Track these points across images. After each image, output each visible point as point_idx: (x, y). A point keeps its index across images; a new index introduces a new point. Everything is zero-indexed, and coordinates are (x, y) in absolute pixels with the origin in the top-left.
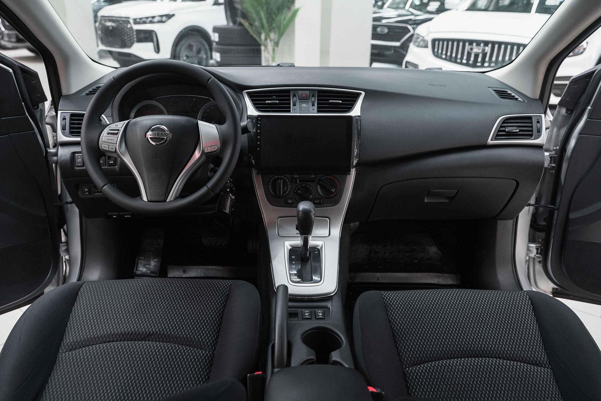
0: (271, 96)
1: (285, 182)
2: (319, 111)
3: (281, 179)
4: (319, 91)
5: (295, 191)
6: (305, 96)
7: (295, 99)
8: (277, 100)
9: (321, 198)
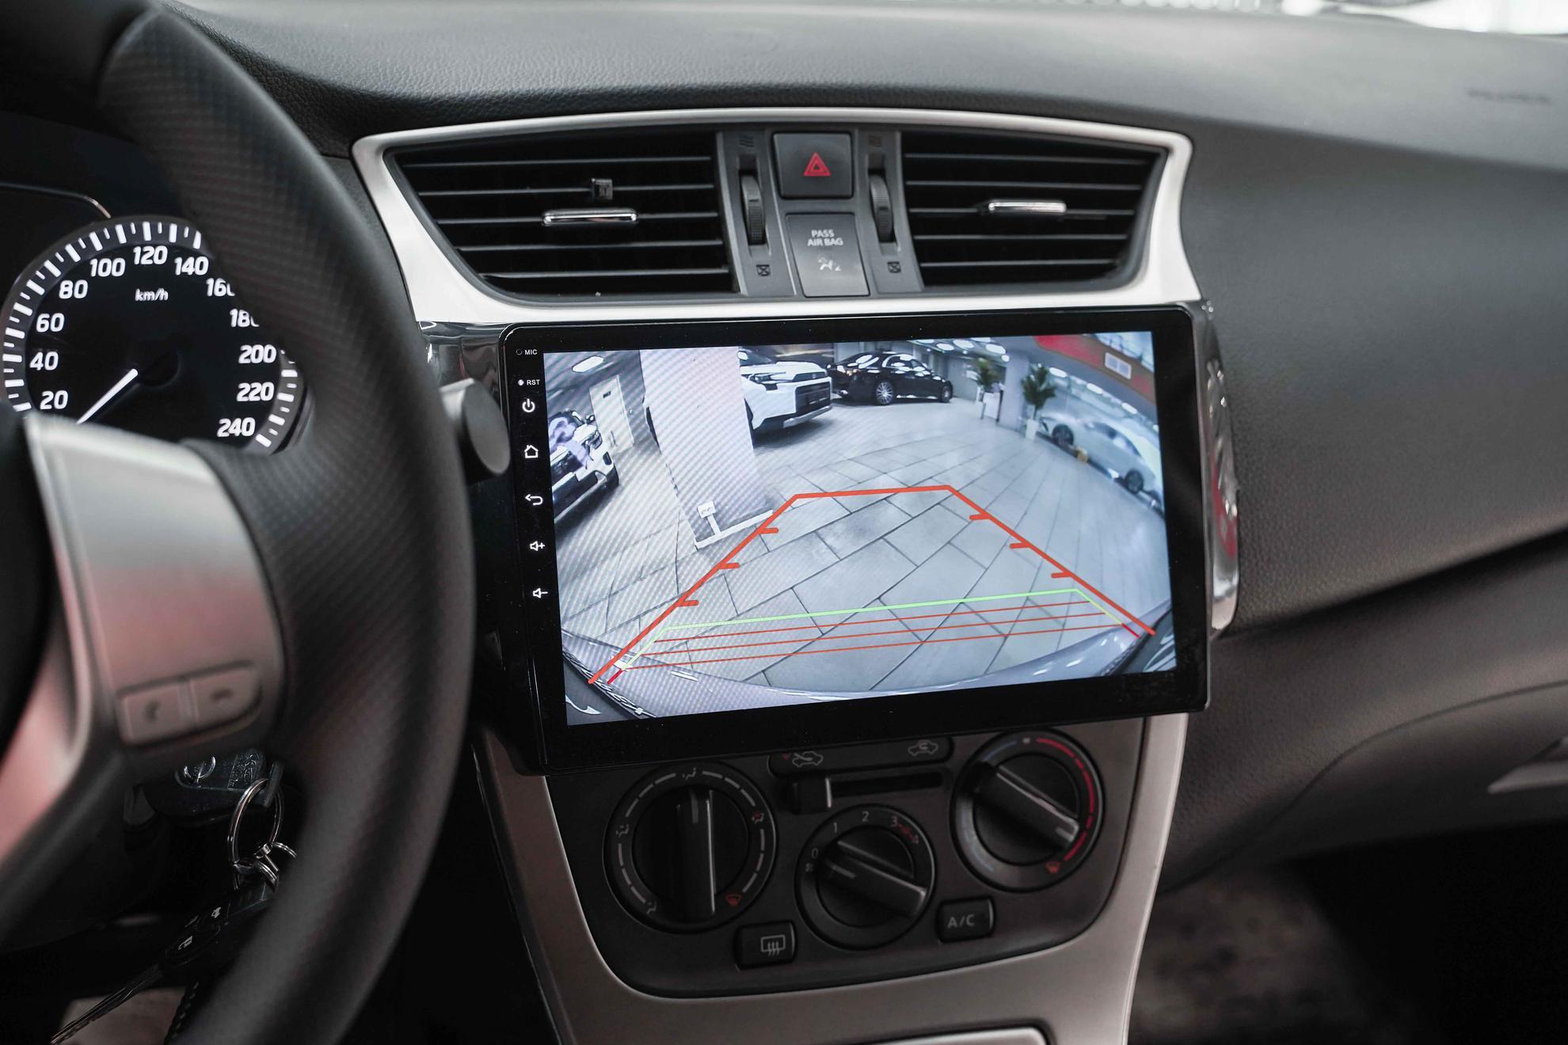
0: (579, 176)
1: (727, 801)
2: (934, 280)
3: (701, 789)
4: (915, 138)
5: (809, 867)
6: (824, 171)
7: (752, 193)
8: (619, 201)
9: (983, 898)
